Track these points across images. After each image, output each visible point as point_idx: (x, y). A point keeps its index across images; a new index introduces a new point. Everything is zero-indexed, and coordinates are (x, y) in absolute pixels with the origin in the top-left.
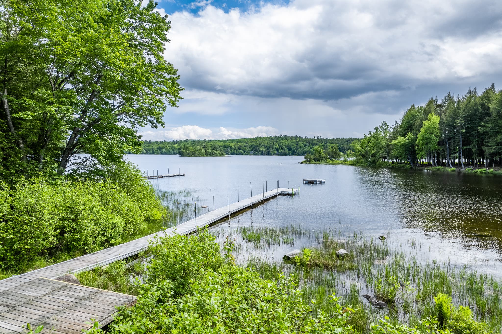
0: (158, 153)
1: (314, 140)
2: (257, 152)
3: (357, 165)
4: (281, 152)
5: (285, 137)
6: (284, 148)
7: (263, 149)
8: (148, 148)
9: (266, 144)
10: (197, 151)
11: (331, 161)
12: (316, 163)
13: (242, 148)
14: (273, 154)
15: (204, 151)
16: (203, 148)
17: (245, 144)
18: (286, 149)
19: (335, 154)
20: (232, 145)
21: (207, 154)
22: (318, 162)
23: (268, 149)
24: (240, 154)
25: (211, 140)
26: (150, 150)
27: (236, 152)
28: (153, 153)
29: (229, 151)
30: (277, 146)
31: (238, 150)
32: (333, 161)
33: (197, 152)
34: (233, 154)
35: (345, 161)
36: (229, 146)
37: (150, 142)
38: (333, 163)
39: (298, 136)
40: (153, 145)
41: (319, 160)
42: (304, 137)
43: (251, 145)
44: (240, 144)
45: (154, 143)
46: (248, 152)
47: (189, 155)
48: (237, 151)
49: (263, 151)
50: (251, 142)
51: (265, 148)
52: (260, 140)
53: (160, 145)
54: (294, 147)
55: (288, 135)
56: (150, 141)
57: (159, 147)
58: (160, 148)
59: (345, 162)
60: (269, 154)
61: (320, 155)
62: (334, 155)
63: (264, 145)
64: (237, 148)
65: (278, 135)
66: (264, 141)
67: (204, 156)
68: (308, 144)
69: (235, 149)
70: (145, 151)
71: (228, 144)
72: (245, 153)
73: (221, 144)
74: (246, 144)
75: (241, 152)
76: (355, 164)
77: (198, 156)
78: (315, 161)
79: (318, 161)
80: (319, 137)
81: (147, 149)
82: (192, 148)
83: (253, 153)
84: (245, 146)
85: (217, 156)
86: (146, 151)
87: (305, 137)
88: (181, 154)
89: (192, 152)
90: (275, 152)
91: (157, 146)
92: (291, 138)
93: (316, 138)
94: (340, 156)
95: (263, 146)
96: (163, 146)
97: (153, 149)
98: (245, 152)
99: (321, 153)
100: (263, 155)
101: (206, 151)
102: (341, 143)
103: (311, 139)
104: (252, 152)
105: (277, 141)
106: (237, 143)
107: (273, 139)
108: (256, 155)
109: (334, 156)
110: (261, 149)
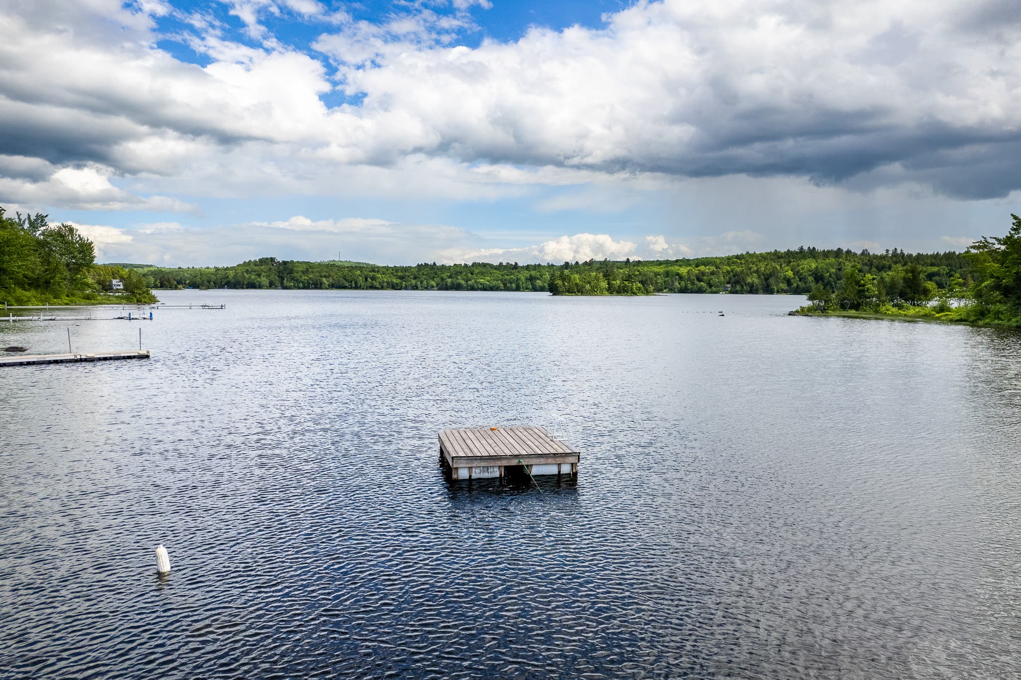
0: (527, 289)
1: (882, 257)
2: (738, 288)
3: (981, 323)
4: (798, 286)
5: (812, 253)
6: (805, 278)
7: (753, 279)
8: (508, 277)
9: (763, 269)
10: (589, 283)
11: (895, 310)
12: (845, 313)
13: (705, 278)
14: (778, 292)
15: (604, 284)
16: (604, 276)
17: (713, 268)
18: (810, 279)
19: (910, 287)
20: (684, 271)
21: (612, 290)
22: (853, 312)
23: (766, 279)
24: (700, 291)
25: (639, 261)
26: (511, 283)
27: (690, 286)
28: (518, 289)
29: (677, 284)
30: (790, 274)
31: (696, 282)
32: (900, 307)
33: (588, 287)
34: (683, 291)
35: (942, 309)
36: (678, 274)
37: (516, 266)
38: (900, 315)
39: (845, 250)
40: (519, 272)
41: (856, 307)
42: (859, 252)
43: (728, 272)
44: (702, 268)
45: (523, 267)
46: (717, 286)
47: (569, 292)
48: (693, 284)
49: (753, 283)
50: (728, 265)
51: (759, 277)
52: (750, 260)
53: (533, 273)
54: (830, 276)
55: (820, 247)
56: (516, 264)
57: (531, 276)
58: (531, 279)
59: (941, 315)
60: (768, 290)
61: (860, 291)
62: (908, 290)
63: (757, 272)
64: (693, 277)
65: (795, 248)
66: (760, 261)
67: (602, 294)
68: (867, 268)
69: (689, 279)
70: (502, 285)
71: (675, 268)
72: (712, 288)
73: (660, 269)
74: (717, 267)
75: (702, 287)
76: (972, 318)
77: (590, 295)
78: (843, 307)
79: (851, 308)
80: (899, 252)
81: (505, 280)
82: (577, 276)
83: (729, 289)
84: (712, 273)
85: (635, 294)
86: (505, 285)
87: (863, 253)
88: (554, 290)
89: (577, 284)
90: (784, 286)
91: (527, 274)
92: (826, 254)
93: (890, 252)
94: (926, 294)
95: (755, 272)
96: (538, 273)
97: (518, 279)
98: (710, 286)
99: (864, 286)
100: (753, 293)
101: (609, 284)
102: (958, 265)
103: (875, 257)
104: (729, 286)
105: (790, 262)
106: (697, 266)
107: (782, 257)
108: (736, 292)
109: (906, 294)
110: (749, 280)
